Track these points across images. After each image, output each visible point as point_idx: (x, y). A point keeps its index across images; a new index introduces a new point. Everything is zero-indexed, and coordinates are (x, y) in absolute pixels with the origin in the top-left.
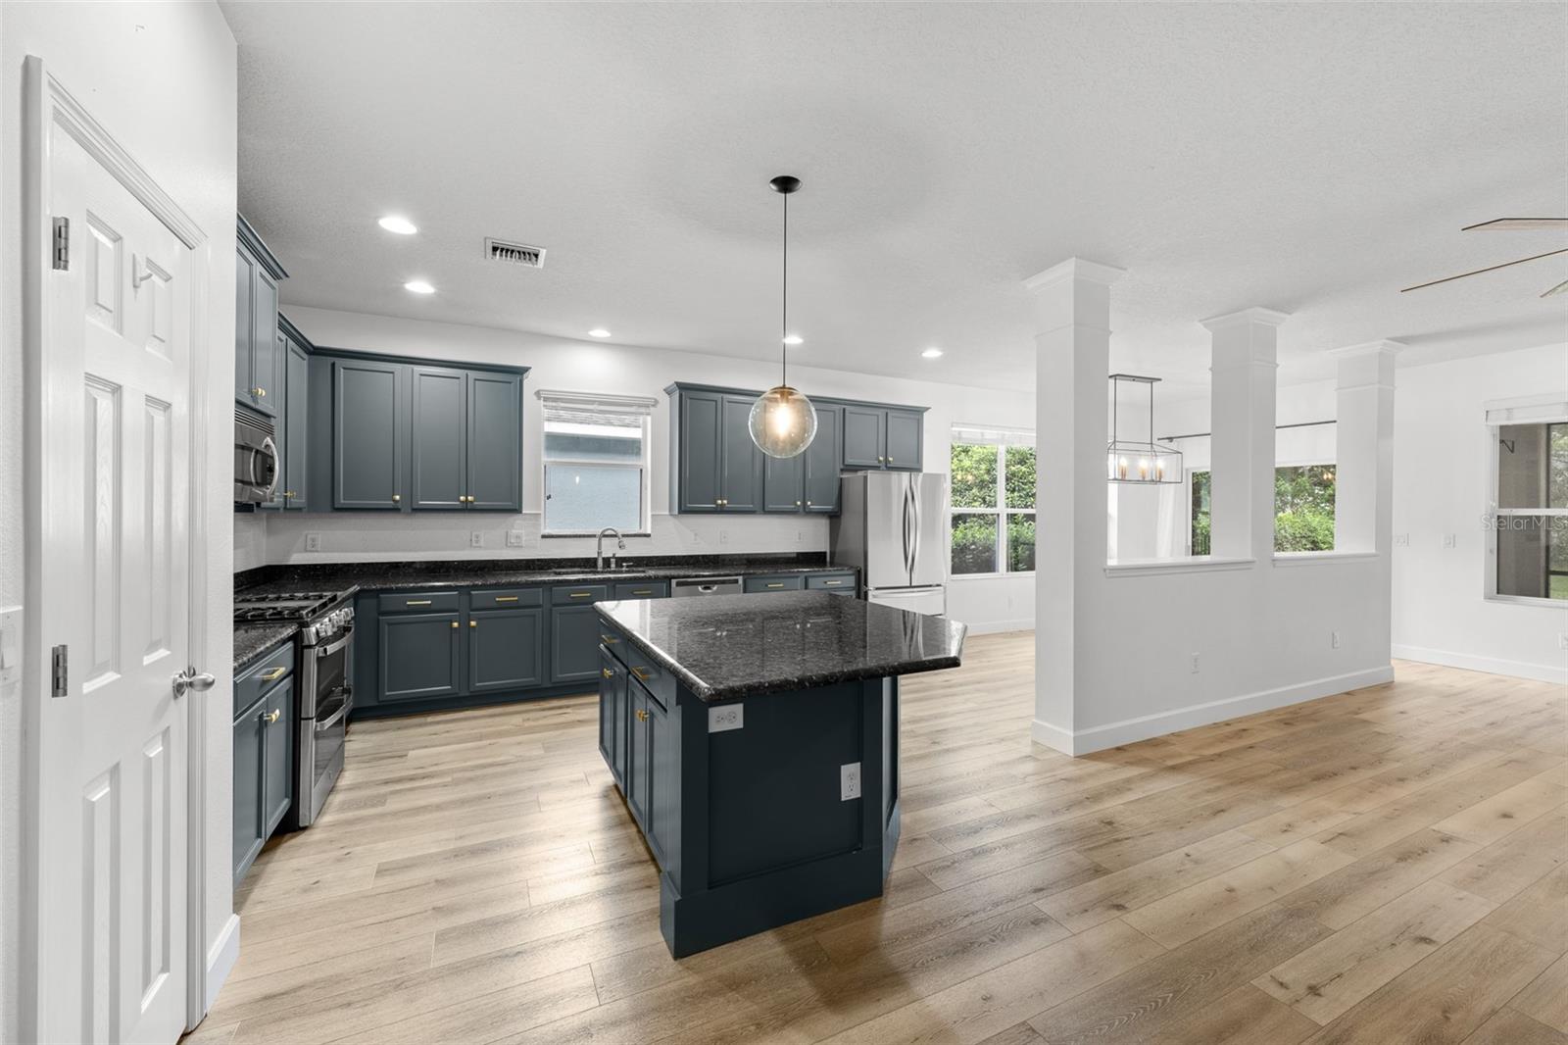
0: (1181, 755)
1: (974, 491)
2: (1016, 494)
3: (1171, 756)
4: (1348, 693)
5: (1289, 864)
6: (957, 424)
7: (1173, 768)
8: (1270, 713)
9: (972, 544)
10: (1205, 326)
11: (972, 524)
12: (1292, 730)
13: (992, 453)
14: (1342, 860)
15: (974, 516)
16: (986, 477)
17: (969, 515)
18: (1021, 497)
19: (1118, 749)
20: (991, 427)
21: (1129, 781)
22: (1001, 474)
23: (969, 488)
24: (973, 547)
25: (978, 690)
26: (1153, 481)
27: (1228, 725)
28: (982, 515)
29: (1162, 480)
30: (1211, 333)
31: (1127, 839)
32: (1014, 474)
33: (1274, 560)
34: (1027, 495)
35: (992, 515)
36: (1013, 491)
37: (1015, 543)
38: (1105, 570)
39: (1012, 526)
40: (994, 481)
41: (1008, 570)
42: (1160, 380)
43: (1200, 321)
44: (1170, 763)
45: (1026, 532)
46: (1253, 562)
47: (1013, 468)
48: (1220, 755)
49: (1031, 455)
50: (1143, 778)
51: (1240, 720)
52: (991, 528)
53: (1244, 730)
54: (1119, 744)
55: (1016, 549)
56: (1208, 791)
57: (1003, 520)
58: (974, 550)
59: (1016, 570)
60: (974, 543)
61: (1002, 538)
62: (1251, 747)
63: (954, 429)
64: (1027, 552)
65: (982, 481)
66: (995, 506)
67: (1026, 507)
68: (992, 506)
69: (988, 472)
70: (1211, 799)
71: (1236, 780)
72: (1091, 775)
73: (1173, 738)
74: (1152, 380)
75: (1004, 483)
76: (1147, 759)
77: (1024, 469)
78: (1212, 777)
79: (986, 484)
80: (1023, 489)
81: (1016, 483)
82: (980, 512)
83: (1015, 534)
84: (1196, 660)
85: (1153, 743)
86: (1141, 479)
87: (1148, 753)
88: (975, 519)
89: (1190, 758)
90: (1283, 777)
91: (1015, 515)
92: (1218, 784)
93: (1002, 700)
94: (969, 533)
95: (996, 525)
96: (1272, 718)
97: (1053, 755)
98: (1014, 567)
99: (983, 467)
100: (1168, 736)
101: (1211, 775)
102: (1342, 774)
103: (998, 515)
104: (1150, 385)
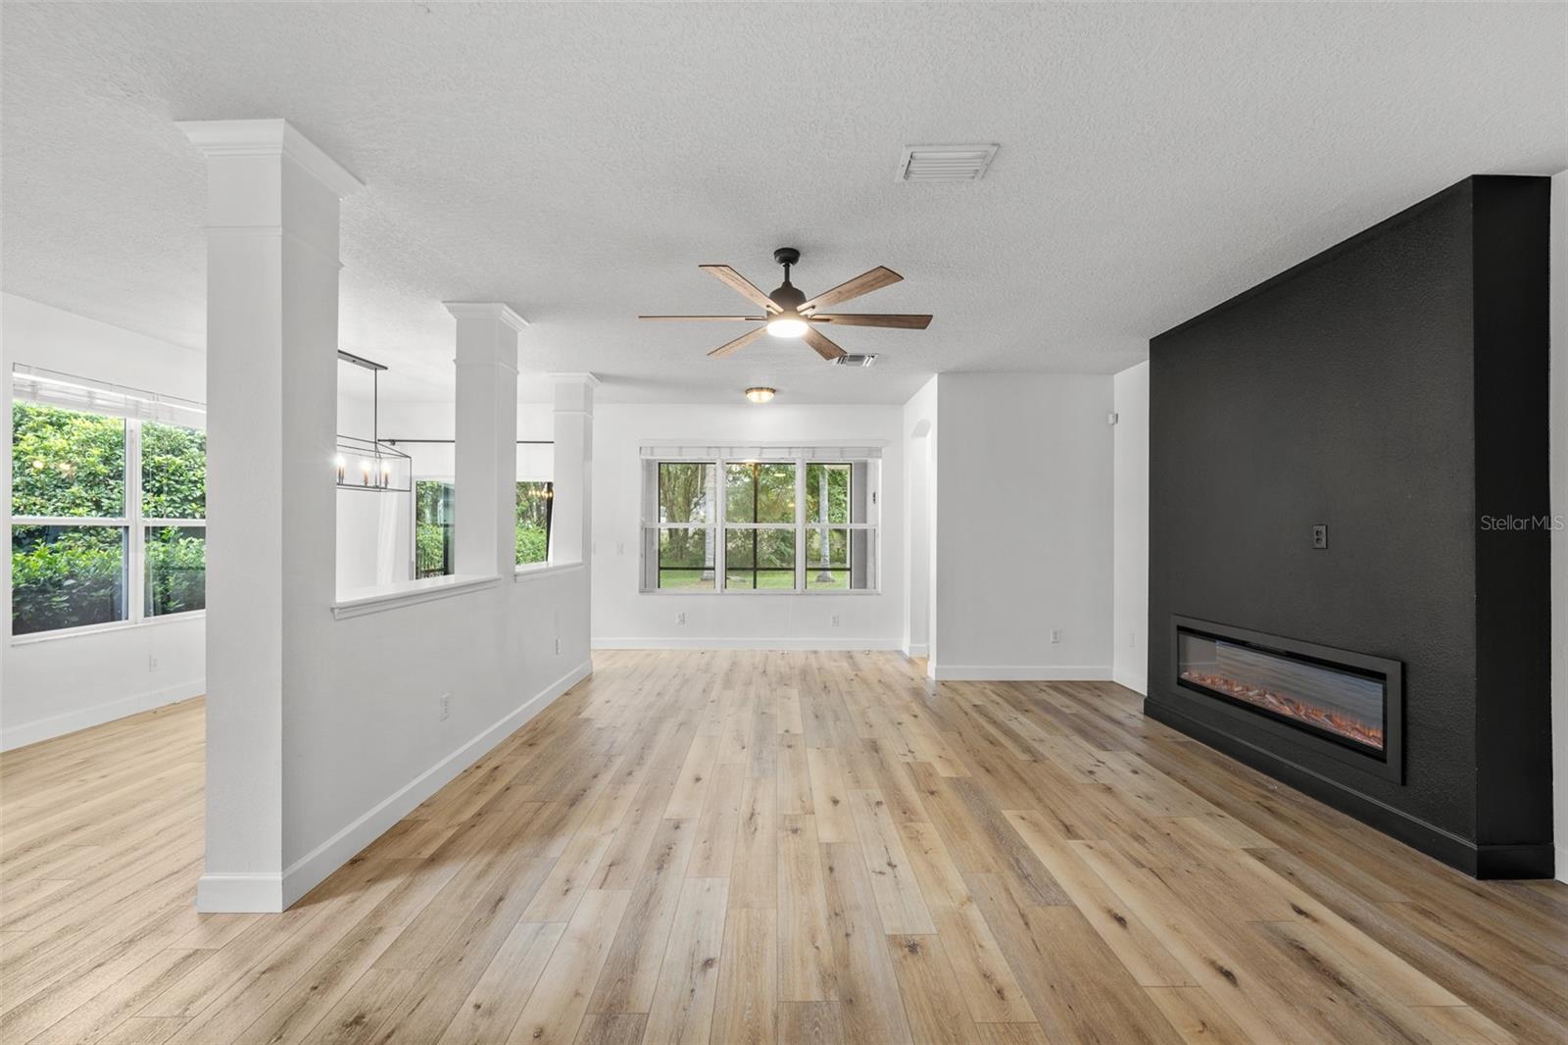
0: (437, 834)
1: (74, 489)
2: (163, 497)
3: (426, 842)
4: (567, 694)
5: (582, 940)
6: (28, 368)
7: (434, 861)
8: (514, 737)
9: (67, 578)
10: (450, 310)
11: (71, 543)
12: (537, 750)
13: (116, 434)
14: (622, 899)
15: (76, 529)
16: (102, 469)
17: (65, 529)
18: (174, 501)
19: (354, 862)
20: (110, 386)
21: (377, 913)
22: (133, 465)
23: (65, 484)
24: (70, 582)
25: (75, 847)
26: (377, 487)
27: (478, 767)
28: (94, 528)
29: (389, 487)
30: (454, 321)
31: (389, 1036)
32: (159, 468)
33: (516, 576)
34: (185, 500)
35: (116, 528)
36: (159, 492)
37: (161, 572)
38: (332, 609)
39: (157, 545)
40: (119, 475)
41: (146, 615)
42: (386, 368)
43: (444, 302)
44: (427, 853)
45: (184, 552)
46: (499, 579)
47: (157, 458)
48: (479, 814)
49: (192, 442)
50: (395, 898)
51: (488, 757)
52: (112, 550)
53: (497, 768)
54: (353, 855)
55: (164, 579)
56: (480, 876)
57: (137, 536)
58: (71, 587)
59: (165, 611)
60: (72, 575)
61: (136, 566)
62: (508, 789)
63: (15, 374)
64: (186, 584)
65: (95, 475)
66: (121, 514)
67: (183, 515)
68: (114, 515)
69: (106, 461)
70: (484, 888)
71: (504, 843)
72: (313, 937)
73: (423, 810)
74: (376, 367)
75: (140, 480)
76: (397, 862)
77: (178, 461)
78: (478, 852)
79: (101, 482)
80: (177, 491)
81: (165, 481)
82: (88, 524)
83: (162, 556)
84: (446, 703)
85: (400, 830)
86: (363, 484)
87: (394, 852)
88: (76, 535)
89: (450, 833)
90: (546, 815)
91: (162, 528)
92: (486, 860)
93: (135, 849)
94: (62, 561)
95: (123, 544)
96: (518, 742)
97: (243, 926)
98: (162, 605)
99: (96, 451)
100: (417, 810)
101: (478, 848)
102: (589, 788)
103: (127, 528)
104: (373, 371)
